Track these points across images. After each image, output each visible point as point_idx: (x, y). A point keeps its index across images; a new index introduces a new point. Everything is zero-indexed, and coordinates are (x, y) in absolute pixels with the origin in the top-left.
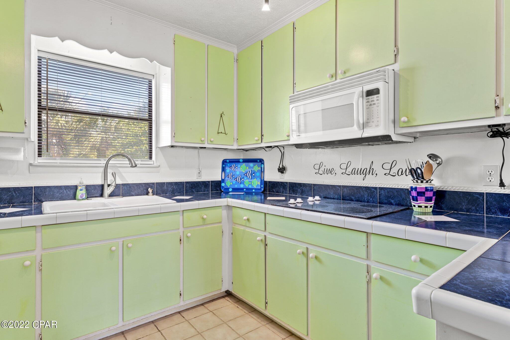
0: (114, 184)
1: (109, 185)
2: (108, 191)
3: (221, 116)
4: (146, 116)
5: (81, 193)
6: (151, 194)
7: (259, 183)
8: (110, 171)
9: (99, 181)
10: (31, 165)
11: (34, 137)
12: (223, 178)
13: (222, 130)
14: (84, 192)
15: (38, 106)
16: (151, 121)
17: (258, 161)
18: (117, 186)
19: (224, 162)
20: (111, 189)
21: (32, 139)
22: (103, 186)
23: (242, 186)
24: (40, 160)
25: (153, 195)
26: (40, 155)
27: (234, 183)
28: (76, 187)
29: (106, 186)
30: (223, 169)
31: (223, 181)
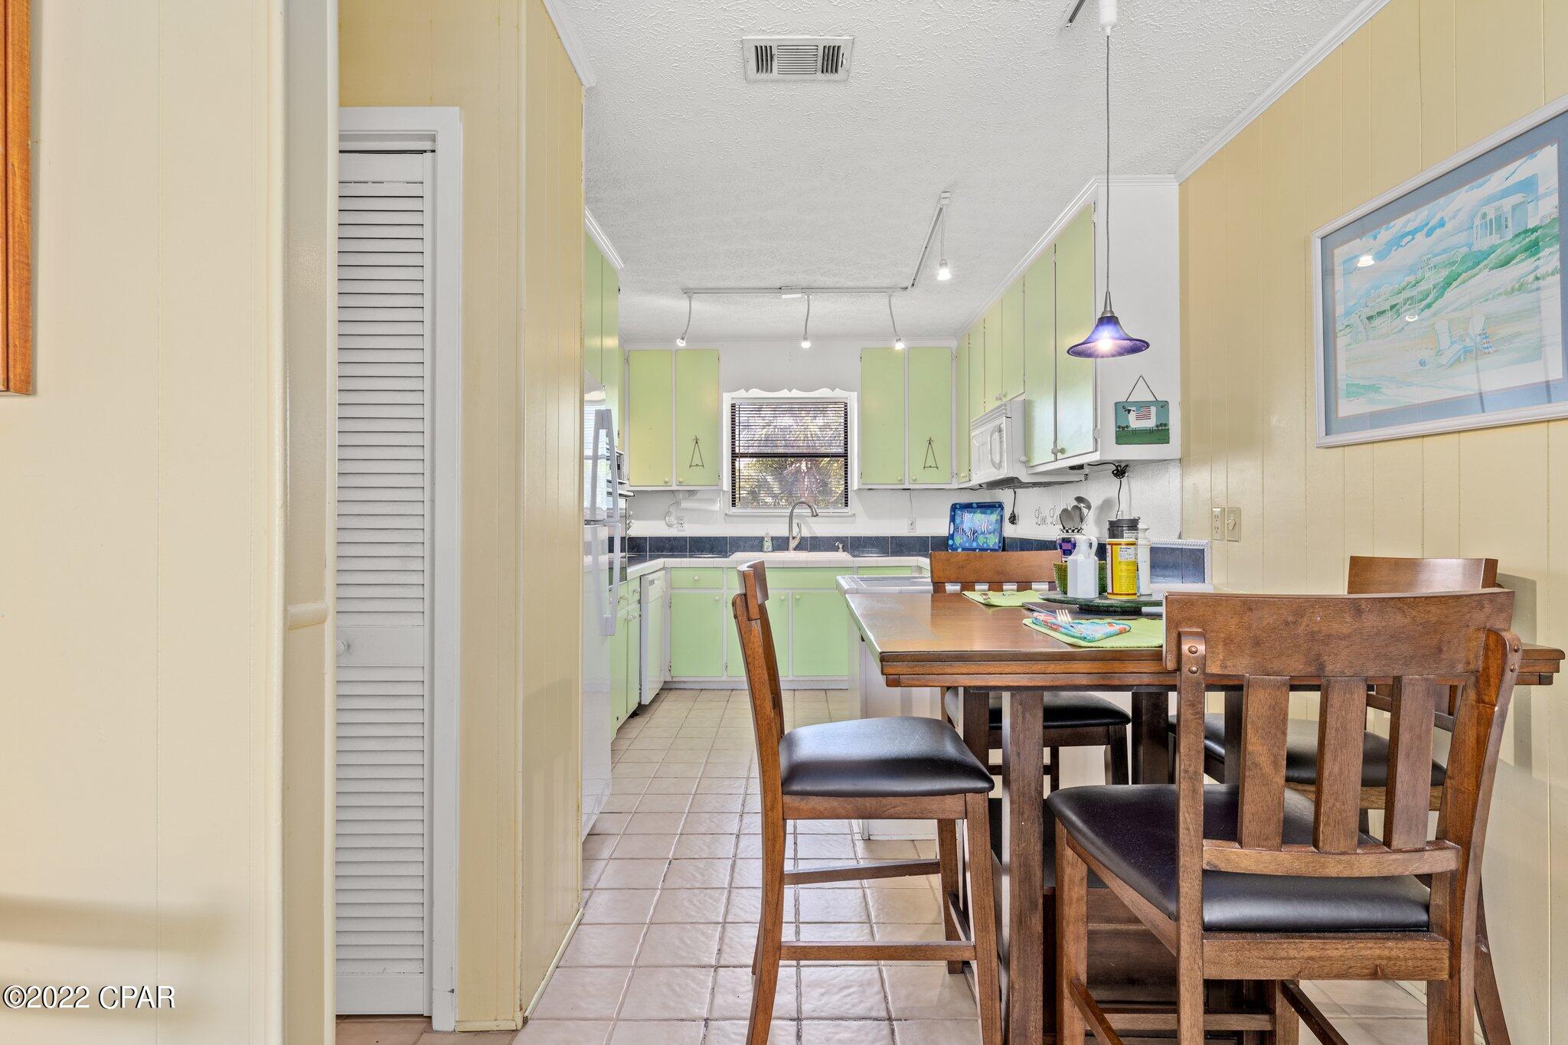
0: (799, 536)
1: (794, 538)
2: (793, 544)
3: (930, 443)
4: (841, 450)
5: (768, 545)
6: (841, 550)
7: (997, 541)
8: (795, 521)
9: (785, 533)
10: (726, 514)
11: (726, 485)
12: (951, 532)
13: (930, 462)
14: (770, 544)
15: (732, 454)
16: (847, 456)
17: (997, 506)
18: (802, 539)
19: (954, 508)
20: (796, 542)
21: (725, 488)
22: (788, 538)
23: (975, 545)
24: (734, 510)
25: (844, 551)
26: (734, 505)
27: (965, 540)
28: (763, 538)
29: (791, 538)
30: (953, 519)
31: (951, 537)
